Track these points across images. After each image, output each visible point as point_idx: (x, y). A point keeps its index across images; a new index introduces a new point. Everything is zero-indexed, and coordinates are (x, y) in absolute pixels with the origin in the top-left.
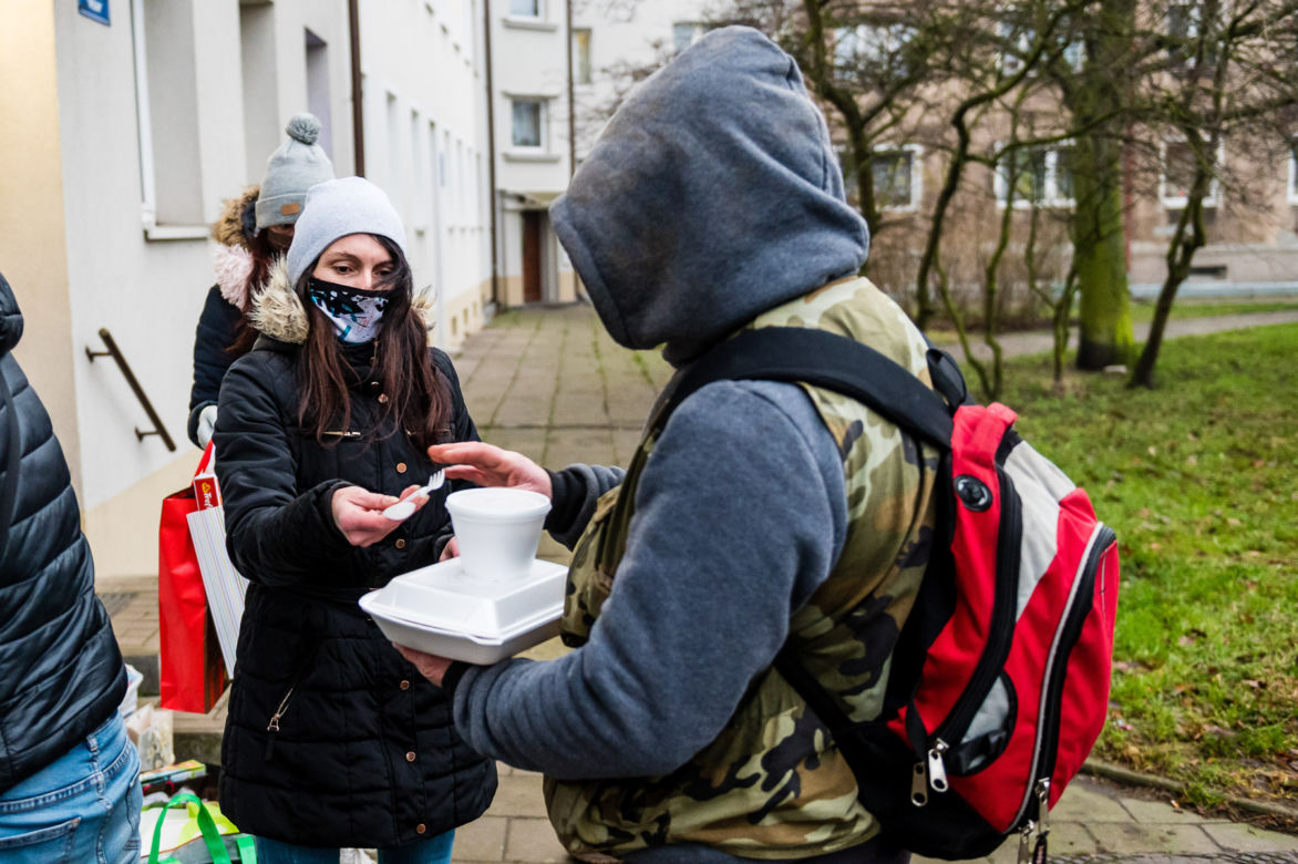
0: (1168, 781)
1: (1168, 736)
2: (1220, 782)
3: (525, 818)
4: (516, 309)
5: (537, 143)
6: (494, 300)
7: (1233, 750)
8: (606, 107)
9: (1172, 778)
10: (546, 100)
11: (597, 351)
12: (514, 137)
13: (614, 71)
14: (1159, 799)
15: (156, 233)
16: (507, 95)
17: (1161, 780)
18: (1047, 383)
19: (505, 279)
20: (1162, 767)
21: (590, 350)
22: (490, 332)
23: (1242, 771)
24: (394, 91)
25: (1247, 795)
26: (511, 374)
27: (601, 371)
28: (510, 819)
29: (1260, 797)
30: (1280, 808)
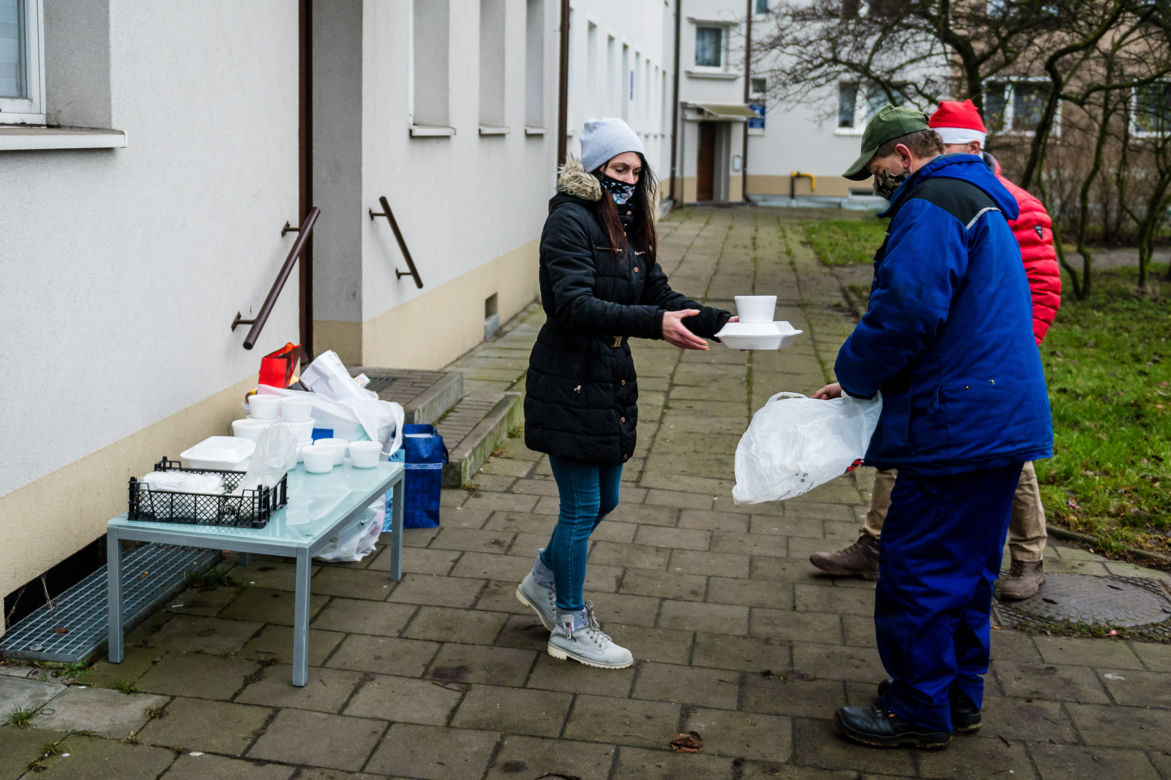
0: (1091, 538)
1: (1100, 513)
2: (1126, 540)
3: (649, 525)
4: (689, 205)
5: (716, 63)
6: (671, 197)
7: (1144, 523)
8: (767, 41)
9: (1094, 536)
10: (728, 26)
11: (754, 244)
12: (697, 58)
13: (776, 11)
14: (1082, 548)
15: (418, 132)
16: (692, 21)
17: (1086, 536)
18: (1132, 288)
19: (682, 180)
20: (1089, 527)
21: (749, 242)
22: (667, 224)
23: (1144, 534)
24: (595, 21)
25: (1141, 548)
26: (680, 259)
27: (755, 260)
28: (639, 525)
29: (1150, 549)
30: (1162, 556)
